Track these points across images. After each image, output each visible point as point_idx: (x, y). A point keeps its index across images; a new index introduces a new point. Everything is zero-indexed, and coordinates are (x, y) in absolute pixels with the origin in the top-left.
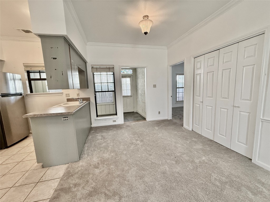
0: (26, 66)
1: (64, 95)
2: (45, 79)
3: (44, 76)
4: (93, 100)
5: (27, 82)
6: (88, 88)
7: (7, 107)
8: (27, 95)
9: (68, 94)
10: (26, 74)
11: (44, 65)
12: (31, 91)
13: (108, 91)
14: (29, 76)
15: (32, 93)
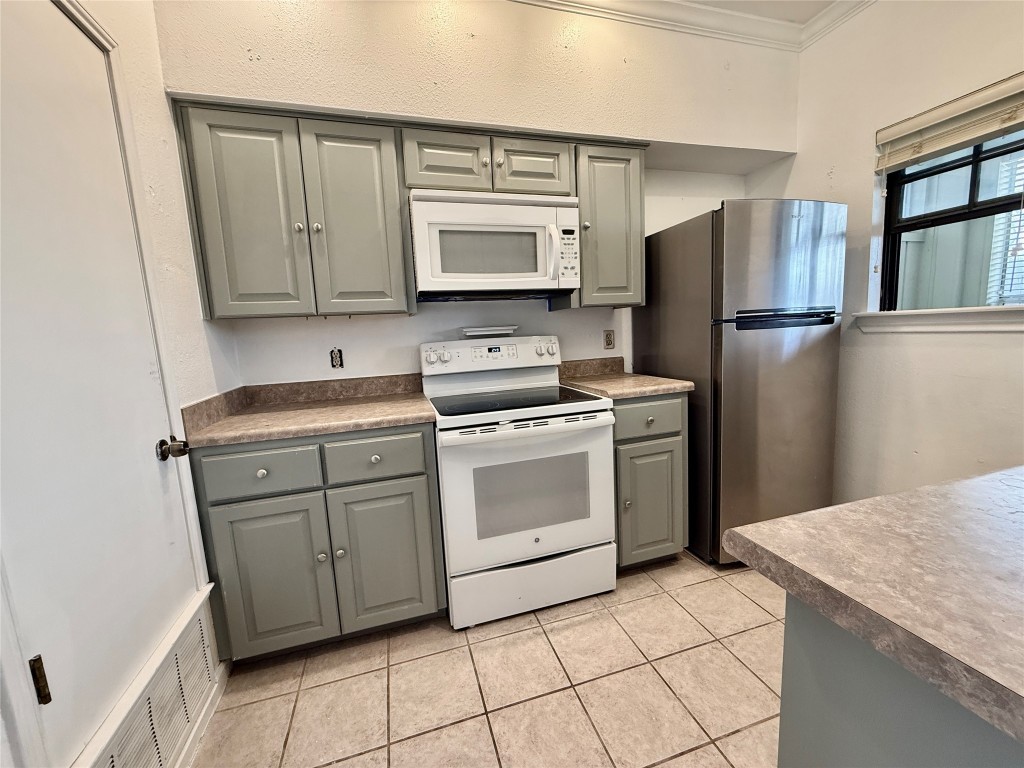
0: (886, 146)
5: (877, 245)
7: (762, 372)
8: (859, 322)
12: (889, 300)
14: (893, 205)
15: (892, 312)
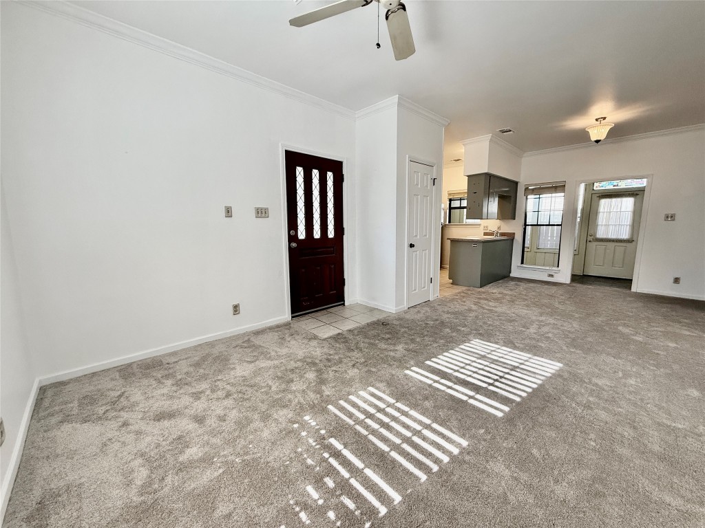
0: (450, 194)
1: (482, 227)
2: (464, 208)
3: (464, 203)
4: (518, 238)
5: (448, 211)
6: (514, 219)
9: (487, 227)
10: (448, 202)
11: (466, 191)
12: (449, 222)
13: (549, 225)
14: (450, 204)
